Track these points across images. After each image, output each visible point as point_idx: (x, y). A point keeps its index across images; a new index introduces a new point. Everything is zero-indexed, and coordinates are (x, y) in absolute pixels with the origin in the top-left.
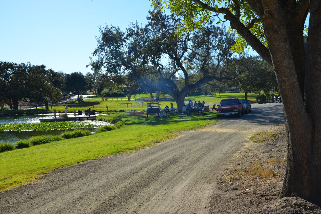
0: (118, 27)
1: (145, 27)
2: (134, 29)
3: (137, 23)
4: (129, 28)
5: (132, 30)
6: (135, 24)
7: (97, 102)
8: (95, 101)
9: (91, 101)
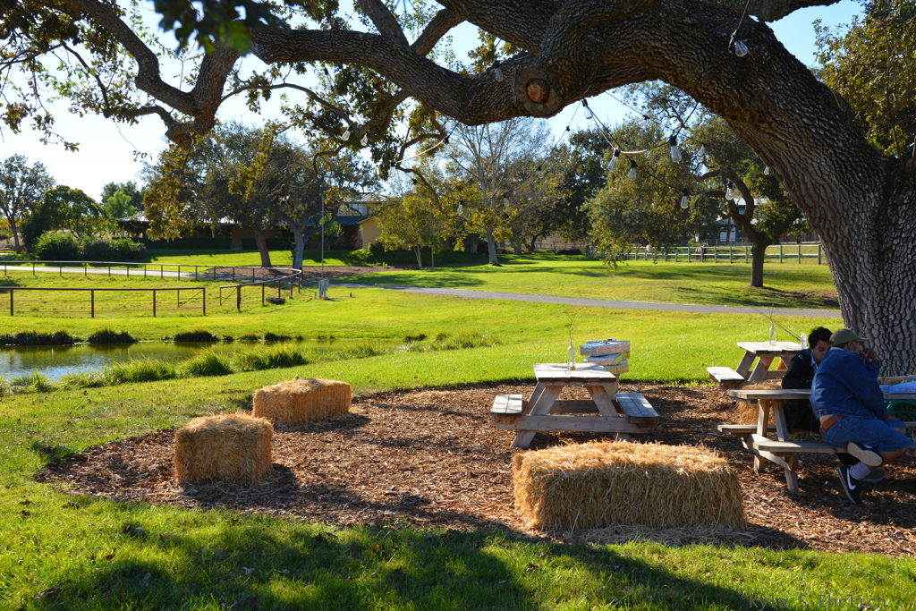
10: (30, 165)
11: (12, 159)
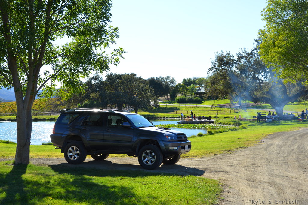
0: (229, 51)
1: (251, 51)
2: (242, 53)
3: (245, 49)
4: (238, 52)
5: (241, 54)
6: (244, 50)
7: (174, 108)
8: (172, 107)
9: (169, 107)
10: (171, 78)
11: (167, 77)
